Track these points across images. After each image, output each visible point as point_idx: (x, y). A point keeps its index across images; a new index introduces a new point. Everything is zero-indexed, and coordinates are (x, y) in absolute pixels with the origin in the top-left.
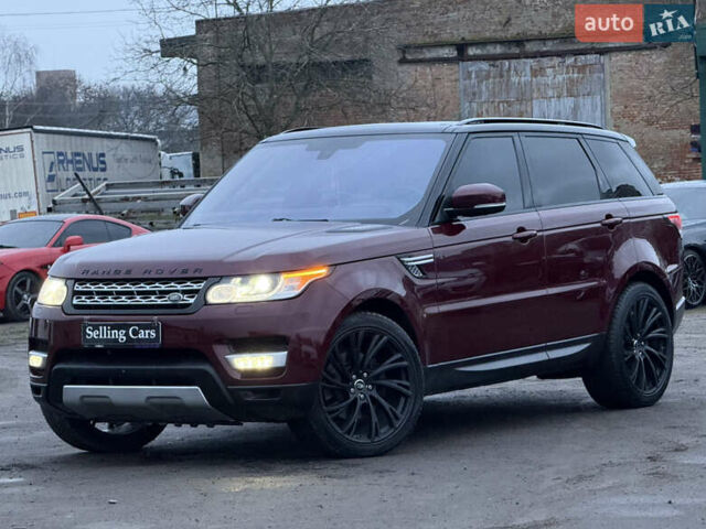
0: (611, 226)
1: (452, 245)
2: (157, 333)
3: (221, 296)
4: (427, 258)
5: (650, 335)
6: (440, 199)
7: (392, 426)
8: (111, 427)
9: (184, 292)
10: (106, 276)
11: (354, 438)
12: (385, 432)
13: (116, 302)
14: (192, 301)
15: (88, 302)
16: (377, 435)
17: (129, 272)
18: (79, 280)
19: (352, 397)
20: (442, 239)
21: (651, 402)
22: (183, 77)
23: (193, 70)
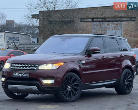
0: (122, 57)
1: (89, 60)
2: (28, 75)
3: (41, 68)
4: (84, 62)
5: (129, 80)
6: (87, 50)
7: (75, 96)
8: (18, 94)
9: (34, 67)
10: (18, 63)
11: (67, 98)
12: (74, 97)
13: (20, 68)
14: (35, 69)
15: (14, 68)
16: (72, 98)
17: (23, 62)
18: (12, 63)
19: (67, 90)
20: (87, 58)
21: (128, 93)
22: (36, 23)
23: (38, 21)
